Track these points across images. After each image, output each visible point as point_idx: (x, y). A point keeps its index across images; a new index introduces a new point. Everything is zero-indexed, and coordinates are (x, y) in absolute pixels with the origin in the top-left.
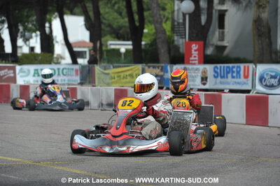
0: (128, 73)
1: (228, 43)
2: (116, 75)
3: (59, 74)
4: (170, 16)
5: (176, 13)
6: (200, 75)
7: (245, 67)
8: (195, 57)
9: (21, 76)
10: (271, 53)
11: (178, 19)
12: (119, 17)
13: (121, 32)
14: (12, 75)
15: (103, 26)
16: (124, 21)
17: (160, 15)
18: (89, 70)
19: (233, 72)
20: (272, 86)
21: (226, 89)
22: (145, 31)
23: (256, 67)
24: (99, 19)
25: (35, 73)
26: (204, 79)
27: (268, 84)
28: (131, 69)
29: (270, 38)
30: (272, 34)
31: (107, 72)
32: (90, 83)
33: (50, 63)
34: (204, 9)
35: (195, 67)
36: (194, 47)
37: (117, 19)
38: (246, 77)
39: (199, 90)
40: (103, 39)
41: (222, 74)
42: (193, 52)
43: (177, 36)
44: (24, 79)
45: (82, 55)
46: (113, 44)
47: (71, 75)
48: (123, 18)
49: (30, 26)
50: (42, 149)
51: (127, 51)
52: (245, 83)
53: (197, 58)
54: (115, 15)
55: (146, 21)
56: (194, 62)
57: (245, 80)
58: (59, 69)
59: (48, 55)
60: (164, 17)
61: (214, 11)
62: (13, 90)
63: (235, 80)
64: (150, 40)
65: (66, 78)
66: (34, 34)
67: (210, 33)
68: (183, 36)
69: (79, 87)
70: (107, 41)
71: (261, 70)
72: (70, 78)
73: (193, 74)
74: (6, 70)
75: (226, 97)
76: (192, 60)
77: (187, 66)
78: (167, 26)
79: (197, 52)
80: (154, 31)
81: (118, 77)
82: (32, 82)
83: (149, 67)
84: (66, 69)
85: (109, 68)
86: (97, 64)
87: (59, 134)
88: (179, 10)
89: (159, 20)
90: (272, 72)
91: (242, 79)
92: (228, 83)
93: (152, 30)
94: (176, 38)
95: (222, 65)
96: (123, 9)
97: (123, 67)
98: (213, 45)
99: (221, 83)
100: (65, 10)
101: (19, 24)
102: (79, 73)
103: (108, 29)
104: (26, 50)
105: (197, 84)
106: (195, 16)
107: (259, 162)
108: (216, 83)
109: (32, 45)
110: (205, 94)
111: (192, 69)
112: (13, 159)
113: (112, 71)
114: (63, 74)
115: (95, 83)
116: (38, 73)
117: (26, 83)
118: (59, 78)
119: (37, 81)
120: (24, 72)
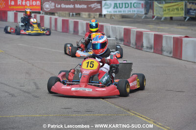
0: (175, 7)
2: (167, 8)
3: (131, 7)
9: (105, 8)
14: (99, 7)
25: (115, 6)
28: (178, 5)
31: (161, 6)
44: (109, 10)
47: (139, 8)
58: (131, 3)
65: (135, 9)
74: (96, 4)
81: (168, 10)
83: (190, 3)
84: (135, 3)
85: (162, 3)
97: (173, 2)
102: (144, 6)
113: (164, 5)
114: (134, 7)
115: (153, 14)
116: (117, 6)
117: (109, 13)
118: (131, 10)
119: (116, 12)
120: (108, 5)
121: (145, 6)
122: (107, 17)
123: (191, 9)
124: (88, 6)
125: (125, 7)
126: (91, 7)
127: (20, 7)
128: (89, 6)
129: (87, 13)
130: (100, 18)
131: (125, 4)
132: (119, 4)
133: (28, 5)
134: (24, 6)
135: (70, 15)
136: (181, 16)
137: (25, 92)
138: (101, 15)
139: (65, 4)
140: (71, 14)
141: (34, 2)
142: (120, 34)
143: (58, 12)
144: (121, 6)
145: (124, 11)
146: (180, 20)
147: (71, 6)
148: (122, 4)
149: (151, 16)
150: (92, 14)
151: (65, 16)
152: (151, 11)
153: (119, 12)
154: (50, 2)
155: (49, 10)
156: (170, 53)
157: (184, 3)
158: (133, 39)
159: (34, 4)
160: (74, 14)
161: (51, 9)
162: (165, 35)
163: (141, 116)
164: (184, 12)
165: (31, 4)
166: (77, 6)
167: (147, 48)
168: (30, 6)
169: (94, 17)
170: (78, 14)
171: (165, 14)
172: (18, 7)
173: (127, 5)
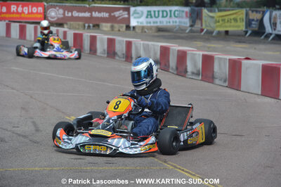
0: (232, 17)
2: (220, 19)
3: (171, 16)
9: (135, 18)
14: (126, 16)
18: (197, 13)
25: (148, 15)
28: (236, 13)
44: (140, 20)
47: (182, 17)
58: (171, 11)
65: (177, 20)
72: (180, 20)
74: (121, 11)
81: (223, 20)
83: (253, 11)
85: (215, 12)
86: (204, 7)
102: (188, 15)
113: (217, 14)
114: (175, 16)
115: (202, 25)
116: (151, 15)
117: (139, 24)
118: (171, 20)
119: (150, 23)
120: (138, 13)
121: (190, 15)
122: (137, 30)
123: (253, 20)
124: (110, 15)
125: (163, 17)
126: (114, 16)
127: (14, 16)
128: (112, 14)
129: (109, 25)
130: (127, 32)
131: (163, 11)
132: (155, 12)
133: (26, 12)
134: (20, 14)
135: (85, 26)
136: (240, 29)
137: (19, 135)
138: (128, 27)
139: (78, 11)
140: (87, 25)
141: (34, 8)
142: (155, 54)
143: (69, 23)
144: (157, 15)
145: (160, 22)
146: (239, 36)
147: (87, 15)
148: (159, 11)
149: (199, 29)
150: (116, 26)
151: (78, 29)
152: (198, 22)
153: (154, 23)
154: (57, 8)
155: (56, 19)
156: (225, 81)
157: (244, 11)
158: (173, 61)
159: (35, 11)
160: (91, 25)
161: (58, 19)
162: (217, 55)
163: (183, 170)
164: (244, 23)
165: (30, 11)
166: (96, 14)
167: (193, 73)
168: (29, 13)
169: (119, 30)
170: (97, 26)
171: (217, 26)
172: (12, 16)
173: (165, 14)
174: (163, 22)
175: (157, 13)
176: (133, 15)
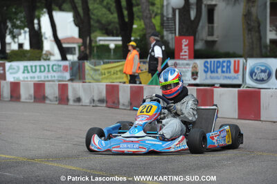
0: (118, 69)
1: (217, 37)
2: (106, 71)
3: (49, 71)
4: (159, 12)
5: (165, 8)
6: (190, 70)
7: (235, 62)
8: (185, 52)
9: (11, 73)
10: (261, 47)
11: (168, 15)
12: (108, 12)
13: (110, 27)
14: (2, 72)
15: (92, 22)
16: (114, 17)
17: (149, 10)
18: (79, 66)
19: (223, 67)
20: (262, 81)
21: (217, 84)
22: (135, 26)
23: (246, 61)
24: (88, 15)
25: (24, 70)
26: (195, 75)
27: (259, 79)
28: (122, 65)
29: (259, 32)
30: (261, 28)
31: (97, 68)
32: (80, 79)
33: (40, 60)
34: (192, 4)
35: (185, 62)
36: (185, 42)
37: (105, 14)
38: (236, 71)
39: (190, 85)
40: (92, 35)
41: (212, 69)
42: (183, 47)
43: (167, 31)
44: (16, 76)
45: (71, 51)
46: (102, 40)
47: (61, 72)
48: (112, 13)
49: (18, 22)
50: (35, 146)
51: (117, 46)
52: (235, 78)
53: (187, 54)
54: (104, 10)
55: (135, 16)
56: (184, 57)
57: (236, 75)
58: (48, 66)
59: (37, 51)
60: (153, 12)
61: (203, 6)
62: (3, 87)
63: (225, 74)
64: (140, 36)
65: (56, 74)
66: (22, 31)
67: (199, 28)
68: (173, 31)
69: (69, 83)
70: (96, 37)
71: (251, 64)
72: (59, 74)
73: (184, 69)
75: (218, 91)
76: (183, 55)
77: (178, 61)
78: (156, 21)
79: (187, 47)
80: (143, 26)
81: (109, 72)
82: (21, 79)
84: (55, 65)
85: (99, 64)
86: (87, 59)
87: (52, 131)
88: (168, 5)
89: (149, 16)
90: (262, 66)
91: (232, 74)
92: (218, 78)
93: (141, 25)
94: (165, 33)
95: (213, 60)
96: (111, 5)
97: (113, 62)
98: (202, 40)
99: (211, 78)
100: (53, 6)
101: (8, 21)
102: (69, 69)
103: (96, 25)
104: (15, 47)
105: (188, 79)
106: (185, 10)
107: (253, 157)
108: (206, 78)
109: (21, 42)
110: (197, 89)
111: (183, 64)
112: (7, 156)
113: (102, 67)
114: (53, 70)
116: (27, 70)
118: (49, 75)
120: (14, 69)
121: (71, 69)
125: (40, 71)
131: (40, 66)
132: (31, 66)
144: (34, 70)
145: (38, 77)
148: (36, 66)
153: (31, 78)
171: (103, 79)
173: (42, 68)
174: (41, 77)
175: (34, 68)
176: (8, 70)
